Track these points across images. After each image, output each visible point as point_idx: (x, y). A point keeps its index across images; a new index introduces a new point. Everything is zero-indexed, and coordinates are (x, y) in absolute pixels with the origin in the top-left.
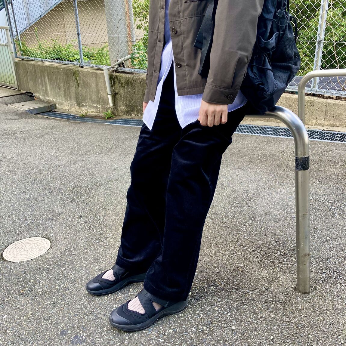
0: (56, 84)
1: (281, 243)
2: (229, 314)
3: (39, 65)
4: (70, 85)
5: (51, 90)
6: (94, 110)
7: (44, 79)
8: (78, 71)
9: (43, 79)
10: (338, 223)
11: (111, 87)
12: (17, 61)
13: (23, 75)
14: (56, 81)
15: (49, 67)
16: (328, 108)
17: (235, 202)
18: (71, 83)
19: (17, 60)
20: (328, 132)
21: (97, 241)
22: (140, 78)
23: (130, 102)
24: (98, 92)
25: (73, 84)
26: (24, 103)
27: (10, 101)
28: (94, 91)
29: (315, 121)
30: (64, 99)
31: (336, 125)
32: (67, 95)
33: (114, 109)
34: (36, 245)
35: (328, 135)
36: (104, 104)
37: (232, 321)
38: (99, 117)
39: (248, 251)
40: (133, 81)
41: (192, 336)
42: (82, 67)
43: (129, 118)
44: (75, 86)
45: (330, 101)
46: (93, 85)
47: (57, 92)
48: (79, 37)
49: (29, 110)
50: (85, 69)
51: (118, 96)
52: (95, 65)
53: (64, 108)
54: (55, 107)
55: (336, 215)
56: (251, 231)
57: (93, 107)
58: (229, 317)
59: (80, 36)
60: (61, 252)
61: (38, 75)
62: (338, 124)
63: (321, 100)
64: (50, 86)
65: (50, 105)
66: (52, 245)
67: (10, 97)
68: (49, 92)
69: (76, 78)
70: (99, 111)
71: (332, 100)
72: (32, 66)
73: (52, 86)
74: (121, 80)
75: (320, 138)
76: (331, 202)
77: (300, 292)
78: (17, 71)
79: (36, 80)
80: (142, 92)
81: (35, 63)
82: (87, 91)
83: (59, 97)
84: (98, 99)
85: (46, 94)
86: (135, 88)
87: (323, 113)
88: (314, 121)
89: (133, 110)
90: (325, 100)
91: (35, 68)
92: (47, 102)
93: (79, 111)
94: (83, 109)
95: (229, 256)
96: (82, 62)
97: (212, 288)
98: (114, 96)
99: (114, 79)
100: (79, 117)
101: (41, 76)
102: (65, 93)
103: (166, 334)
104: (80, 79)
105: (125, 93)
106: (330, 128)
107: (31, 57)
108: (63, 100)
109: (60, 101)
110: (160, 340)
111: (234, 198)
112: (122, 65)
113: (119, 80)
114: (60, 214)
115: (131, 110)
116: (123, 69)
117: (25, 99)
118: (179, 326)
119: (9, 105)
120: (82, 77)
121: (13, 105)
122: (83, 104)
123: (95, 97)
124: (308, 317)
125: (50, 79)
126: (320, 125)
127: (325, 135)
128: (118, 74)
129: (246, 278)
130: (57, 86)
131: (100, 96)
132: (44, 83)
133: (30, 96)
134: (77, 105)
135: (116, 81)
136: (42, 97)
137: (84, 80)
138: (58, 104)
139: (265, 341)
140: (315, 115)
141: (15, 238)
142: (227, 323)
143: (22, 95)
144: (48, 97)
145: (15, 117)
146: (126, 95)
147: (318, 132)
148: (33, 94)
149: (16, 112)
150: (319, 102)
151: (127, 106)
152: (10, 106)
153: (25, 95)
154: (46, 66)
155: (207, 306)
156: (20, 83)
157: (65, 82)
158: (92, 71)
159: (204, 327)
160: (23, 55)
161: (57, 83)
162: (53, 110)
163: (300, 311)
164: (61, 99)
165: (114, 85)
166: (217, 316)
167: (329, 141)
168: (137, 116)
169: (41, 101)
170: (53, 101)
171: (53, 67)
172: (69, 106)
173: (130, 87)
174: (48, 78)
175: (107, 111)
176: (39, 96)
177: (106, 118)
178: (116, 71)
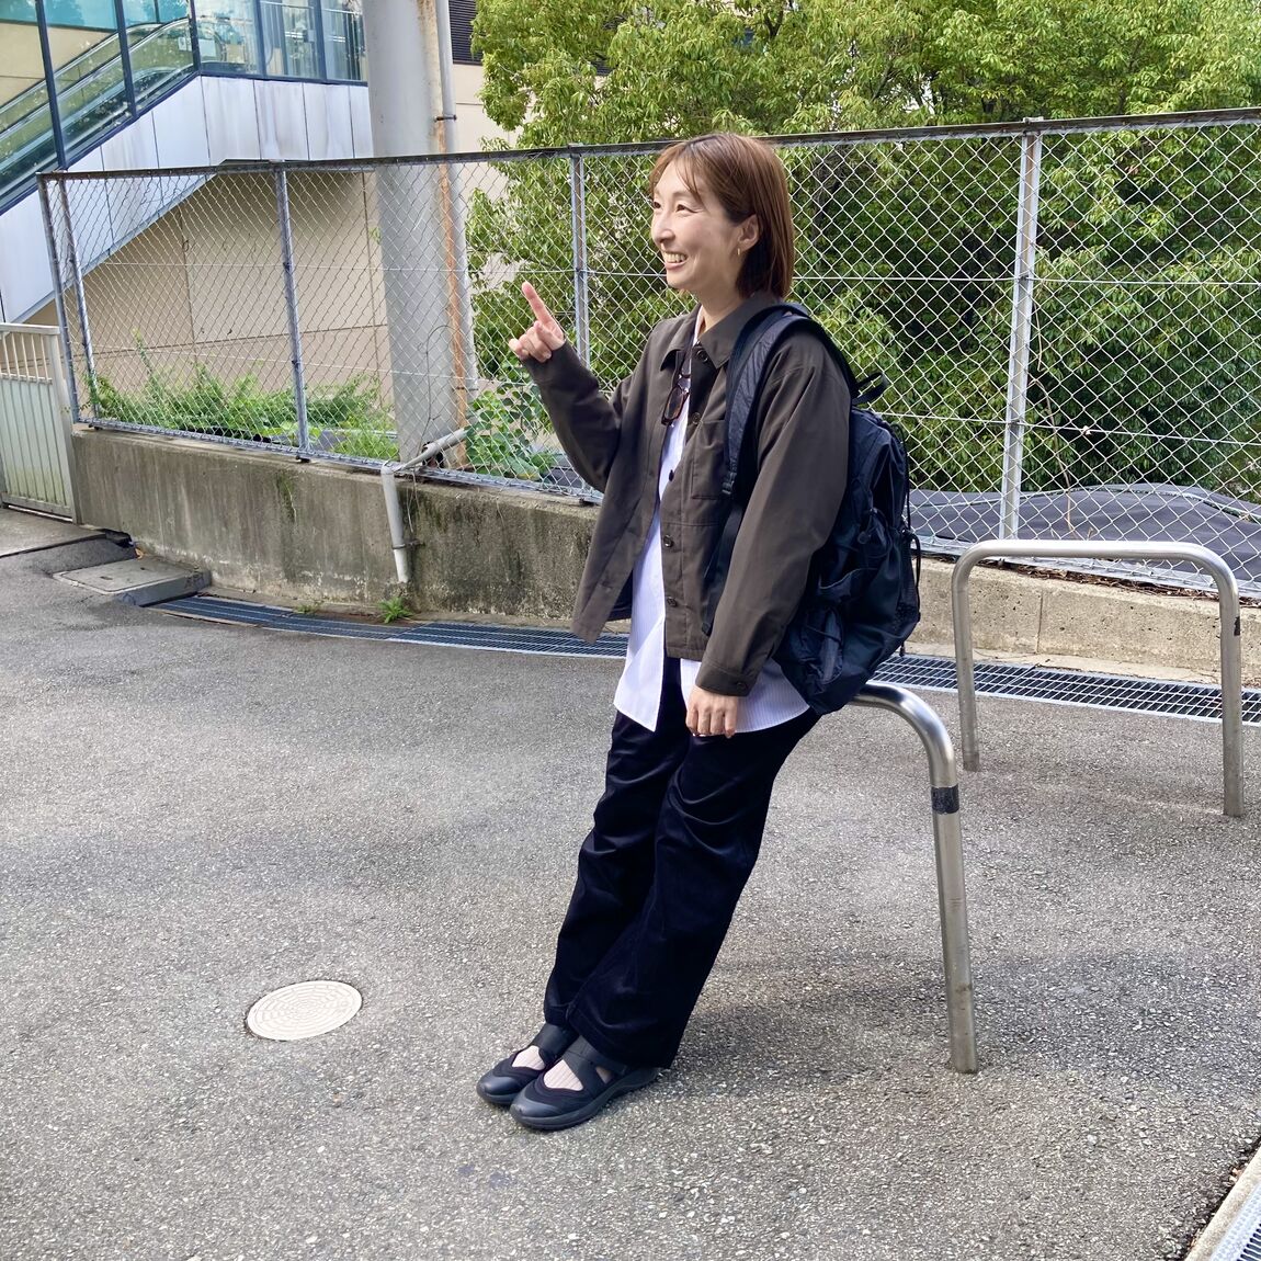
0: (214, 511)
1: (919, 974)
2: (811, 1119)
3: (158, 450)
4: (263, 513)
5: (196, 527)
6: (343, 595)
7: (175, 491)
8: (293, 473)
9: (170, 491)
10: (1052, 923)
11: (404, 523)
12: (82, 434)
13: (100, 479)
14: (216, 500)
15: (194, 456)
16: (1047, 605)
17: (807, 879)
18: (269, 511)
19: (78, 430)
20: (1048, 671)
21: (480, 985)
22: (498, 502)
23: (464, 570)
24: (358, 540)
25: (273, 513)
26: (105, 570)
27: (58, 563)
28: (344, 534)
29: (1014, 638)
30: (240, 556)
31: (1072, 651)
32: (252, 546)
33: (409, 590)
34: (324, 1000)
35: (1048, 683)
36: (377, 576)
37: (818, 1131)
38: (363, 614)
39: (844, 992)
40: (476, 510)
41: (739, 1161)
42: (305, 461)
43: (459, 618)
44: (282, 518)
45: (1050, 584)
46: (344, 517)
47: (216, 534)
48: (297, 373)
49: (127, 594)
50: (318, 469)
51: (423, 553)
52: (348, 458)
53: (240, 585)
54: (208, 582)
55: (1048, 904)
56: (850, 948)
57: (339, 583)
58: (811, 1124)
59: (301, 368)
60: (395, 1013)
61: (153, 478)
62: (1075, 647)
63: (1025, 580)
64: (192, 516)
65: (191, 575)
66: (366, 998)
67: (56, 549)
68: (190, 534)
69: (286, 494)
70: (361, 596)
71: (1055, 581)
72: (133, 450)
73: (199, 515)
74: (437, 505)
75: (1027, 690)
76: (1038, 872)
77: (958, 1071)
78: (77, 464)
79: (144, 494)
80: (504, 543)
81: (144, 441)
82: (322, 533)
83: (226, 549)
84: (358, 561)
85: (178, 537)
86: (482, 532)
87: (1034, 617)
88: (1011, 640)
89: (474, 597)
90: (1037, 582)
91: (142, 459)
92: (180, 565)
93: (292, 594)
94: (307, 589)
95: (802, 1006)
96: (304, 446)
97: (770, 1072)
98: (413, 552)
99: (414, 503)
100: (296, 615)
101: (163, 484)
102: (245, 537)
103: (685, 1160)
104: (298, 497)
105: (447, 545)
106: (1057, 661)
107: (131, 420)
108: (236, 560)
109: (226, 562)
110: (674, 1171)
111: (804, 866)
112: (437, 458)
113: (429, 509)
114: (360, 922)
115: (467, 596)
116: (441, 474)
117: (108, 554)
118: (711, 1146)
119: (56, 576)
120: (305, 491)
121: (68, 576)
122: (306, 572)
123: (348, 554)
124: (972, 1116)
125: (196, 495)
126: (1027, 649)
127: (1040, 681)
128: (428, 489)
129: (843, 1050)
130: (217, 514)
131: (366, 551)
132: (171, 507)
133: (120, 546)
134: (287, 577)
135: (421, 508)
136: (161, 549)
137: (312, 501)
138: (220, 573)
139: (886, 1162)
140: (1013, 623)
141: (263, 984)
142: (808, 1134)
143: (97, 542)
144: (186, 549)
145: (90, 619)
146: (451, 550)
147: (1021, 671)
148: (133, 538)
149: (87, 601)
150: (1020, 587)
151: (451, 582)
152: (62, 580)
153: (104, 541)
154: (184, 455)
155: (764, 1106)
156: (87, 501)
157: (248, 506)
158: (341, 474)
159: (763, 1145)
160: (101, 415)
161: (217, 506)
162: (204, 591)
163: (957, 1106)
164: (230, 555)
165: (413, 519)
166: (787, 1123)
167: (1050, 701)
168: (487, 613)
169: (159, 561)
170: (202, 561)
171: (208, 459)
172: (256, 578)
173: (465, 527)
174: (188, 492)
175: (387, 597)
176: (151, 545)
177: (387, 620)
178: (418, 479)
